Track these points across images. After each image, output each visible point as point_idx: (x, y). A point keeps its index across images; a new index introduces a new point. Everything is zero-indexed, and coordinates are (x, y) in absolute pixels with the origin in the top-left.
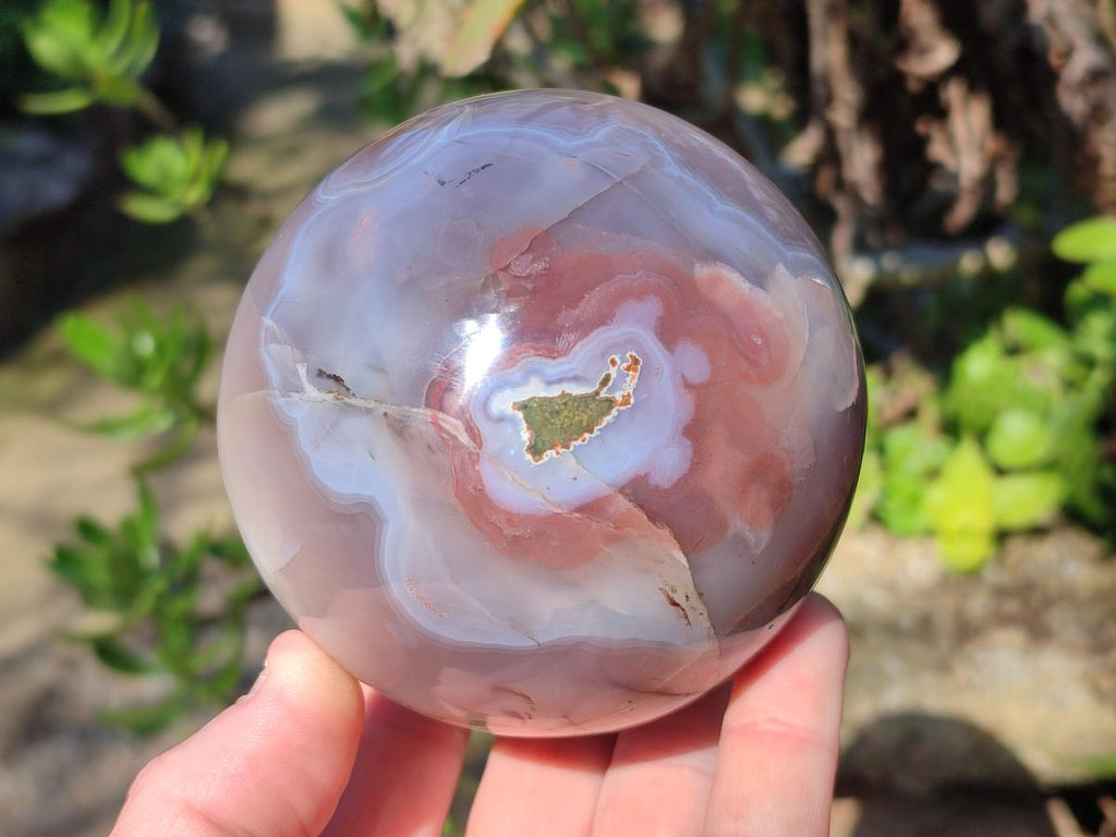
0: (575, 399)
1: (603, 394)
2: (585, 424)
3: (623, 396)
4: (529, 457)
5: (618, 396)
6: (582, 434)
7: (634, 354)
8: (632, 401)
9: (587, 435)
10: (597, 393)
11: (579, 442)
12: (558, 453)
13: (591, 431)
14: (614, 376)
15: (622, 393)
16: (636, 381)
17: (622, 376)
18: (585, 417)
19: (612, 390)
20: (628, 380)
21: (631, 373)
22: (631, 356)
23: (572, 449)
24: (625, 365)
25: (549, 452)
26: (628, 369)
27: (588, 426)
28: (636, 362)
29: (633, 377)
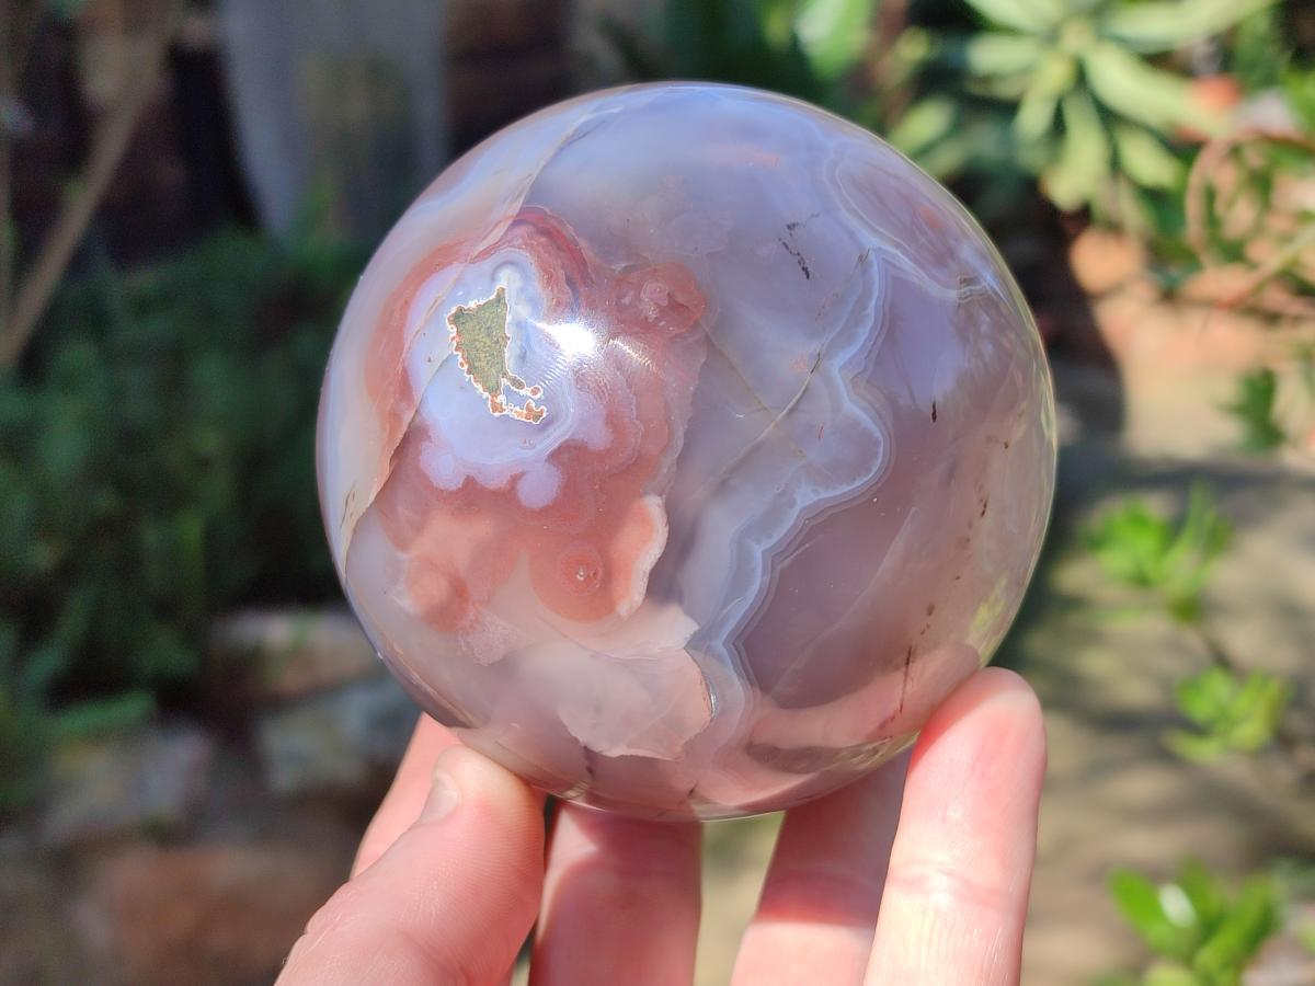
0: (501, 352)
1: (505, 382)
2: (476, 364)
3: (501, 404)
4: (454, 310)
5: (501, 398)
6: (468, 362)
7: (544, 415)
8: (497, 414)
9: (466, 367)
10: (505, 375)
11: (460, 360)
12: (453, 339)
13: (469, 372)
14: (522, 392)
15: (504, 402)
16: (516, 417)
17: (521, 401)
18: (483, 364)
19: (508, 392)
20: (518, 408)
21: (525, 412)
22: (542, 411)
23: (455, 353)
24: (533, 405)
25: (455, 330)
26: (529, 409)
27: (475, 368)
28: (536, 418)
29: (520, 414)
